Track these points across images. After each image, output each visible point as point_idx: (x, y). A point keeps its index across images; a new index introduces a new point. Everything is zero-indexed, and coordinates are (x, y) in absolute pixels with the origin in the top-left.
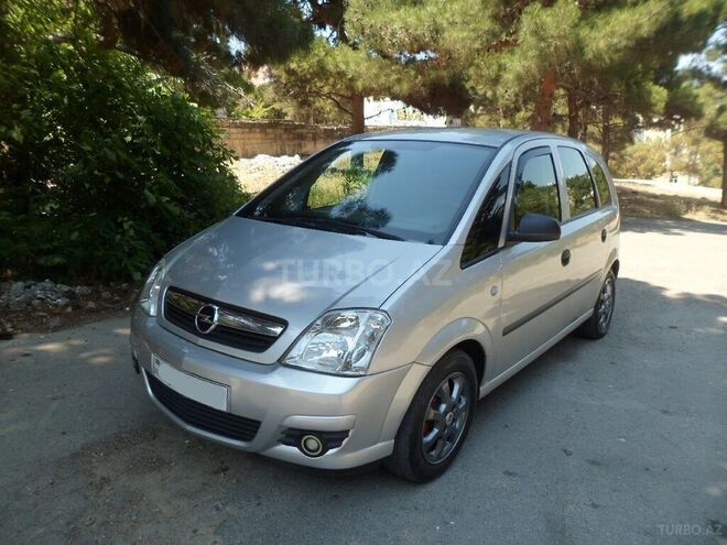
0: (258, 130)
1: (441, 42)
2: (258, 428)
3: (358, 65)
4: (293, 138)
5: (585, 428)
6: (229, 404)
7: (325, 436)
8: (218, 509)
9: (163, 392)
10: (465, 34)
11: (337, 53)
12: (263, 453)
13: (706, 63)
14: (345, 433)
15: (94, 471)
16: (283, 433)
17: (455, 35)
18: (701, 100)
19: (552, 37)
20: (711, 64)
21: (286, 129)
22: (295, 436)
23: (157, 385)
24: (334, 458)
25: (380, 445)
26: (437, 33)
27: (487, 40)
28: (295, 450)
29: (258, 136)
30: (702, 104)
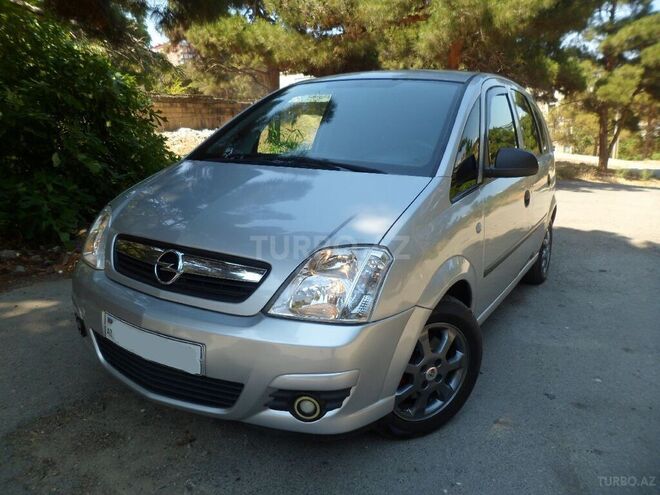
0: (179, 105)
1: (356, 15)
2: (240, 391)
3: (277, 37)
4: (212, 113)
5: (558, 370)
6: (203, 366)
7: (323, 397)
8: (190, 489)
9: (117, 355)
10: (379, 7)
11: (255, 27)
12: (247, 421)
13: (582, 44)
14: (345, 392)
15: (34, 454)
16: (270, 396)
17: (369, 7)
18: (584, 74)
19: (463, 7)
20: (587, 44)
21: (205, 104)
22: (286, 398)
23: (108, 347)
24: (334, 421)
25: (381, 402)
26: (352, 6)
27: (399, 13)
28: (287, 414)
29: (179, 110)
30: (585, 78)
